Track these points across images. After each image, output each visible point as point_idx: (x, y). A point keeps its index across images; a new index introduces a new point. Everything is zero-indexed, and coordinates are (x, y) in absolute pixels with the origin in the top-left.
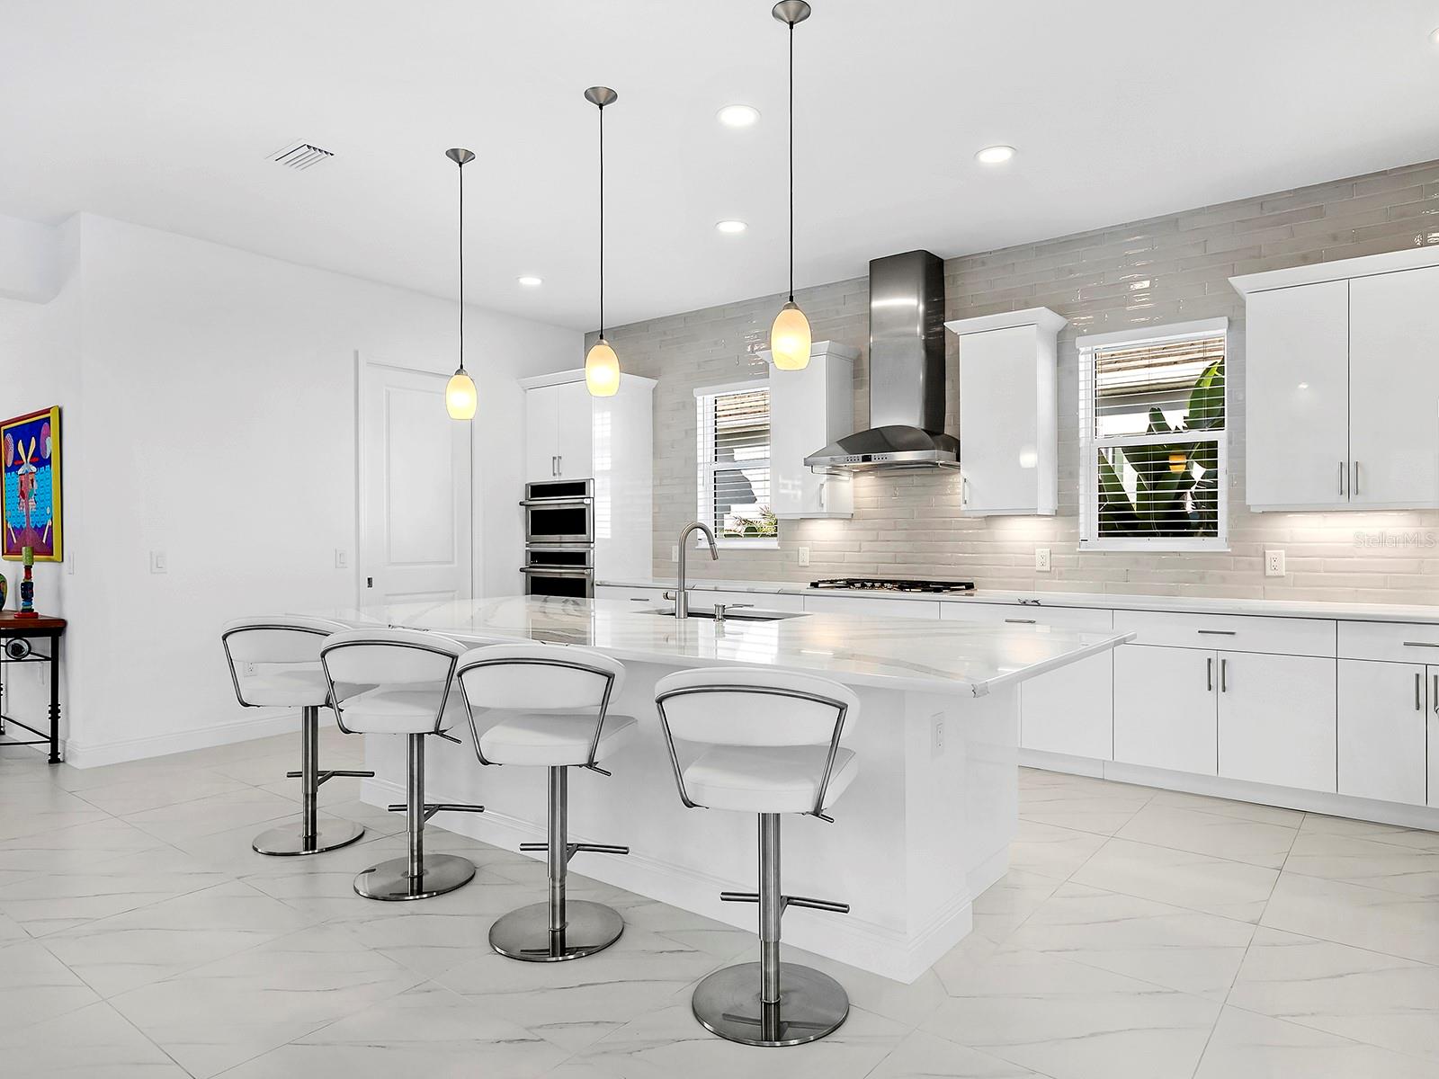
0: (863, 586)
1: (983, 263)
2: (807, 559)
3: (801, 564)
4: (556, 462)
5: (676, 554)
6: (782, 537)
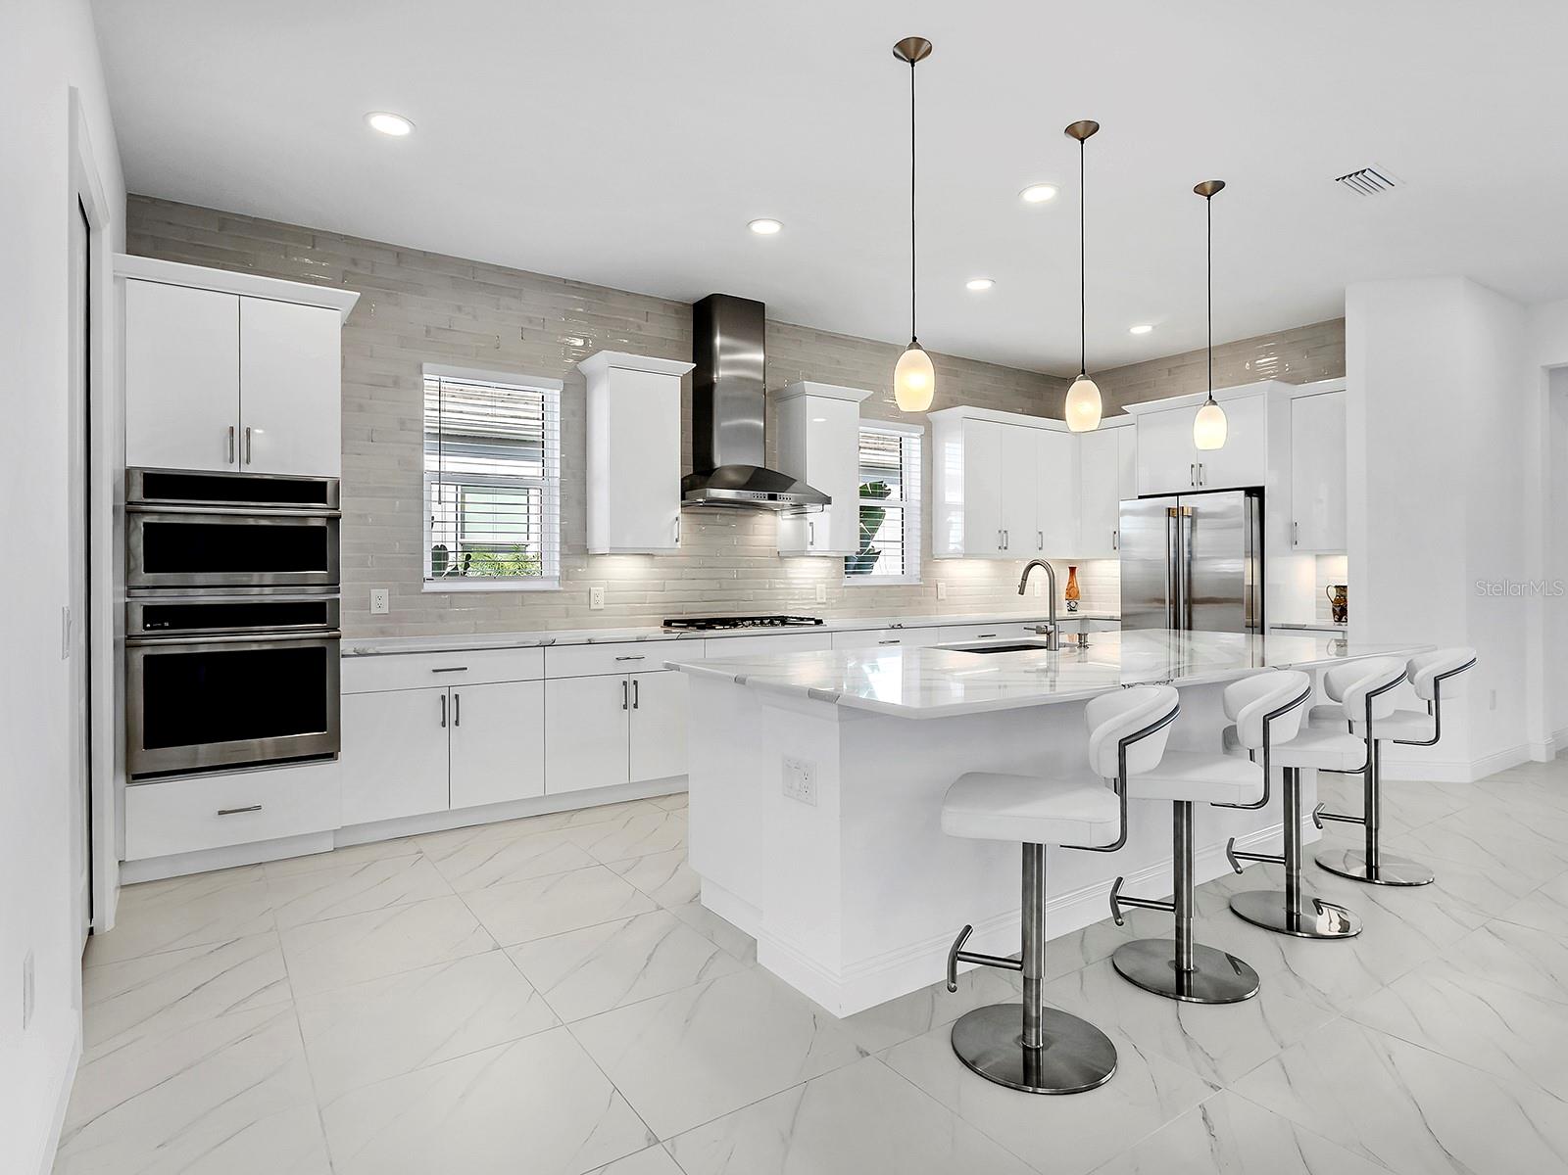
0: (772, 623)
1: (778, 331)
2: (601, 600)
3: (593, 607)
4: (238, 438)
5: (380, 600)
6: (566, 575)
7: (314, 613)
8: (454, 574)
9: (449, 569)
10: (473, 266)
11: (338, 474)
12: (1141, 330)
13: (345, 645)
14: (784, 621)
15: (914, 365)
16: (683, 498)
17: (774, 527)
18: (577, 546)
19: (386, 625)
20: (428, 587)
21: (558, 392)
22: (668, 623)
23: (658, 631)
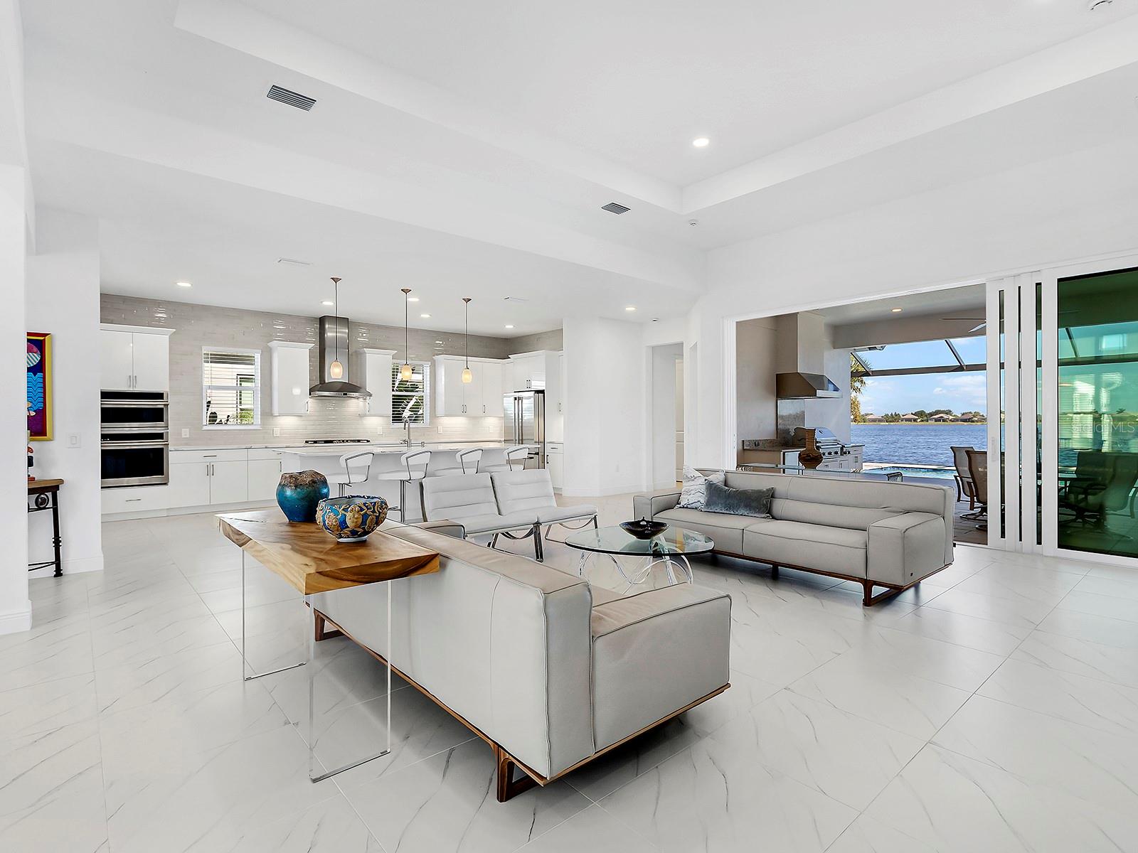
2: (278, 433)
3: (275, 435)
4: (133, 379)
5: (186, 433)
6: (263, 424)
7: (160, 436)
8: (221, 423)
9: (217, 422)
10: (223, 309)
11: (168, 390)
12: (509, 327)
13: (170, 448)
14: (359, 441)
15: (337, 366)
16: (310, 394)
17: (354, 404)
18: (268, 413)
19: (188, 442)
20: (205, 428)
21: (259, 355)
22: (307, 442)
23: (303, 444)
